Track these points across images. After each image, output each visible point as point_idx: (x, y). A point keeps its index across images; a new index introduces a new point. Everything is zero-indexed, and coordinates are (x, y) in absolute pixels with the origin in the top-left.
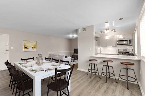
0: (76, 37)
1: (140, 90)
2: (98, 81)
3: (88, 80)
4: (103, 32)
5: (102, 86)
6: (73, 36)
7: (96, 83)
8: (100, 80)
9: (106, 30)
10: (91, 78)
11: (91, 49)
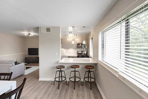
0: (34, 35)
1: (97, 87)
2: (67, 91)
3: (56, 92)
4: (66, 35)
5: (72, 95)
6: (29, 34)
7: (66, 93)
8: (68, 88)
9: (70, 33)
10: (59, 88)
11: (56, 54)
